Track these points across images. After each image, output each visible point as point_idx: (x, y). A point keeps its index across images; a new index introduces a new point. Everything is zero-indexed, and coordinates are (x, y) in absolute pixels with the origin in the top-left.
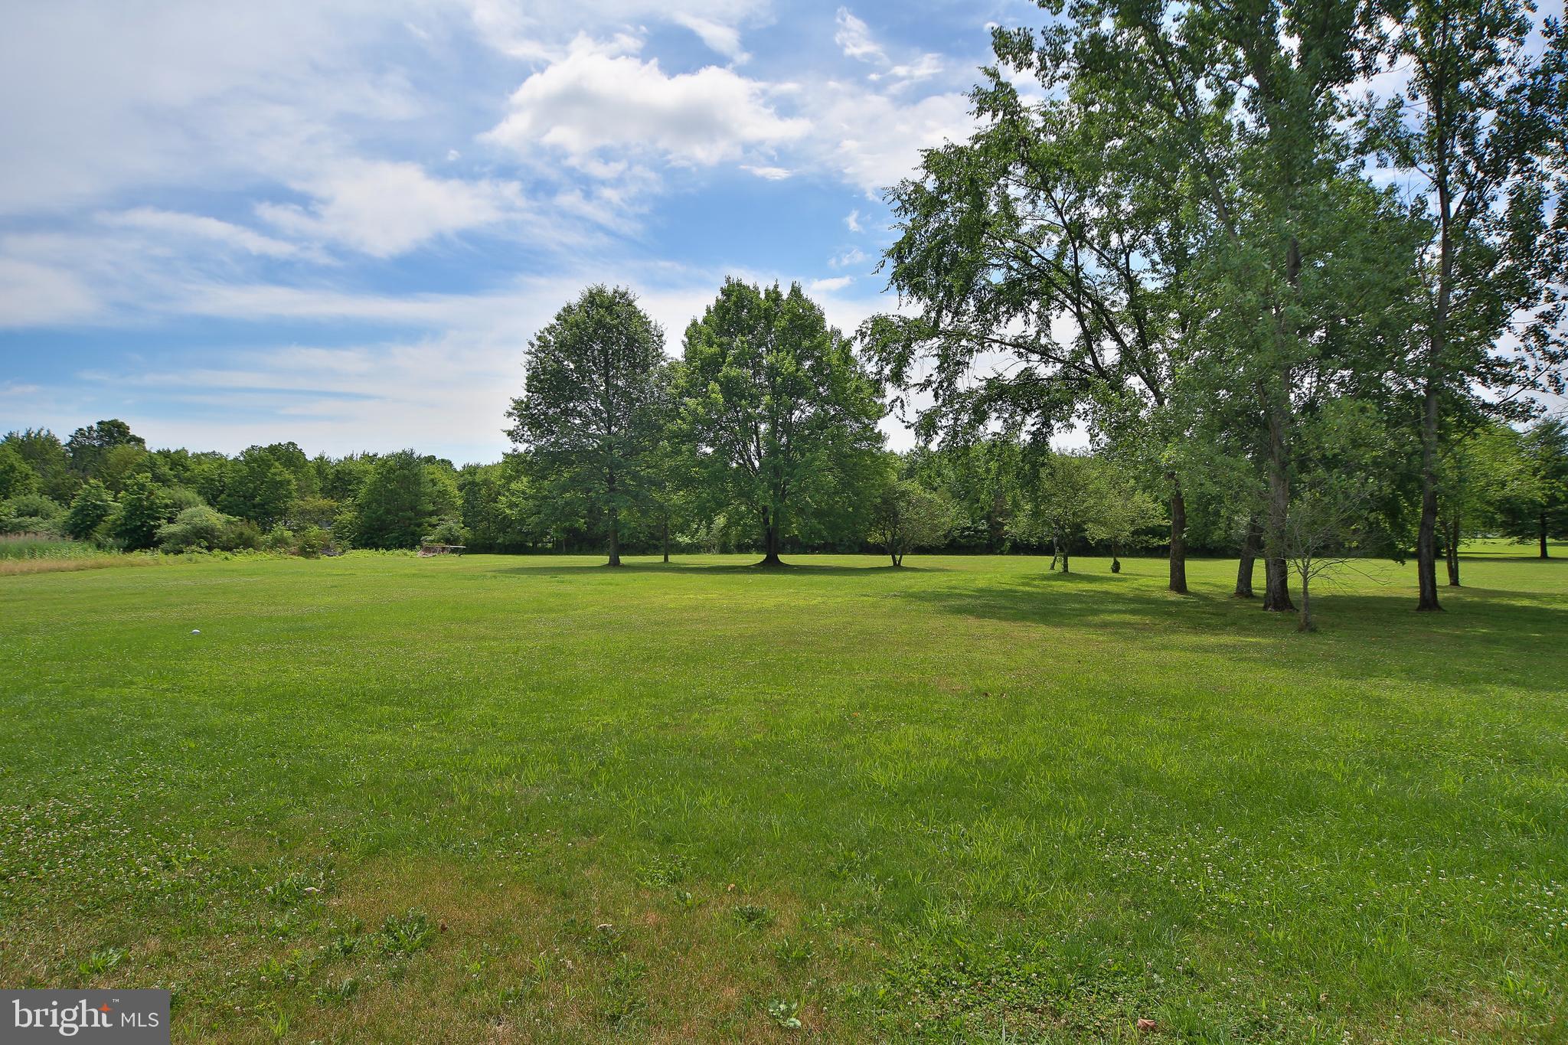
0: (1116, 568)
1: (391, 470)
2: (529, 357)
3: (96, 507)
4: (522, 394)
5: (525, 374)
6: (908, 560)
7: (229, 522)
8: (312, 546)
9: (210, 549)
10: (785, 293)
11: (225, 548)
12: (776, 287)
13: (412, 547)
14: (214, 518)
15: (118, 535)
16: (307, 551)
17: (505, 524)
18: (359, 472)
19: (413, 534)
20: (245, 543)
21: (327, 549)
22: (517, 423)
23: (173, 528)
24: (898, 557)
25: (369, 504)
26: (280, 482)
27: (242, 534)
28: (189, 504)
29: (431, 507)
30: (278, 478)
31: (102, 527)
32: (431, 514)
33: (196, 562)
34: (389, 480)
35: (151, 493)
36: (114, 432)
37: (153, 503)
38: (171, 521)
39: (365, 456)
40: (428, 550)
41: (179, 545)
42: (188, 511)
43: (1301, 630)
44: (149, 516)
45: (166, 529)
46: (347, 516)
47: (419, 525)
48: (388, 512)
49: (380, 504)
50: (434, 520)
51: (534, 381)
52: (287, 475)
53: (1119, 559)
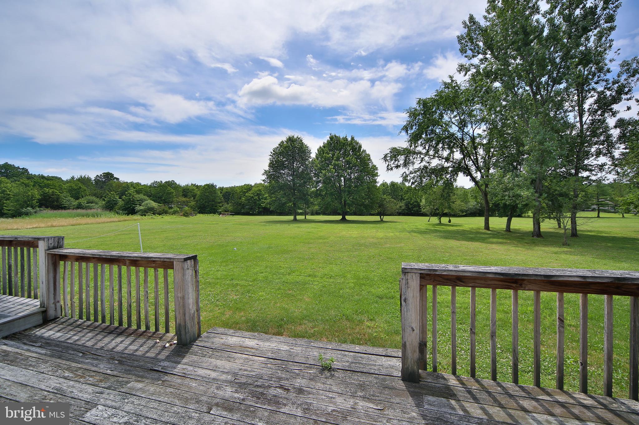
0: (450, 221)
1: (206, 189)
2: (270, 157)
3: (114, 201)
4: (267, 168)
5: (269, 162)
6: (386, 218)
7: (159, 206)
8: (187, 213)
9: (154, 214)
10: (349, 139)
11: (160, 214)
12: (346, 136)
13: (214, 213)
14: (154, 204)
15: (123, 210)
16: (186, 215)
17: (243, 206)
18: (191, 189)
19: (214, 209)
20: (166, 212)
21: (191, 214)
22: (266, 177)
23: (142, 208)
24: (382, 217)
25: (200, 200)
26: (170, 193)
27: (164, 209)
28: (145, 200)
29: (220, 201)
30: (169, 192)
31: (116, 207)
32: (219, 203)
33: (154, 219)
34: (205, 192)
35: (133, 196)
36: (109, 176)
37: (133, 200)
38: (140, 205)
39: (192, 184)
40: (220, 214)
41: (144, 213)
42: (146, 202)
43: (563, 245)
44: (133, 204)
45: (138, 208)
46: (193, 203)
47: (216, 206)
48: (206, 202)
49: (203, 200)
50: (221, 205)
51: (271, 165)
52: (172, 190)
53: (450, 218)
